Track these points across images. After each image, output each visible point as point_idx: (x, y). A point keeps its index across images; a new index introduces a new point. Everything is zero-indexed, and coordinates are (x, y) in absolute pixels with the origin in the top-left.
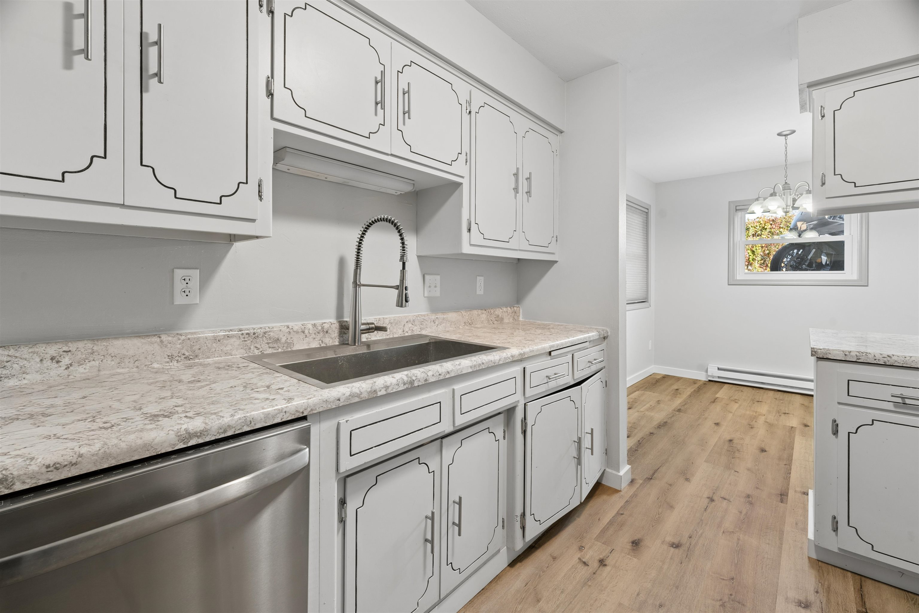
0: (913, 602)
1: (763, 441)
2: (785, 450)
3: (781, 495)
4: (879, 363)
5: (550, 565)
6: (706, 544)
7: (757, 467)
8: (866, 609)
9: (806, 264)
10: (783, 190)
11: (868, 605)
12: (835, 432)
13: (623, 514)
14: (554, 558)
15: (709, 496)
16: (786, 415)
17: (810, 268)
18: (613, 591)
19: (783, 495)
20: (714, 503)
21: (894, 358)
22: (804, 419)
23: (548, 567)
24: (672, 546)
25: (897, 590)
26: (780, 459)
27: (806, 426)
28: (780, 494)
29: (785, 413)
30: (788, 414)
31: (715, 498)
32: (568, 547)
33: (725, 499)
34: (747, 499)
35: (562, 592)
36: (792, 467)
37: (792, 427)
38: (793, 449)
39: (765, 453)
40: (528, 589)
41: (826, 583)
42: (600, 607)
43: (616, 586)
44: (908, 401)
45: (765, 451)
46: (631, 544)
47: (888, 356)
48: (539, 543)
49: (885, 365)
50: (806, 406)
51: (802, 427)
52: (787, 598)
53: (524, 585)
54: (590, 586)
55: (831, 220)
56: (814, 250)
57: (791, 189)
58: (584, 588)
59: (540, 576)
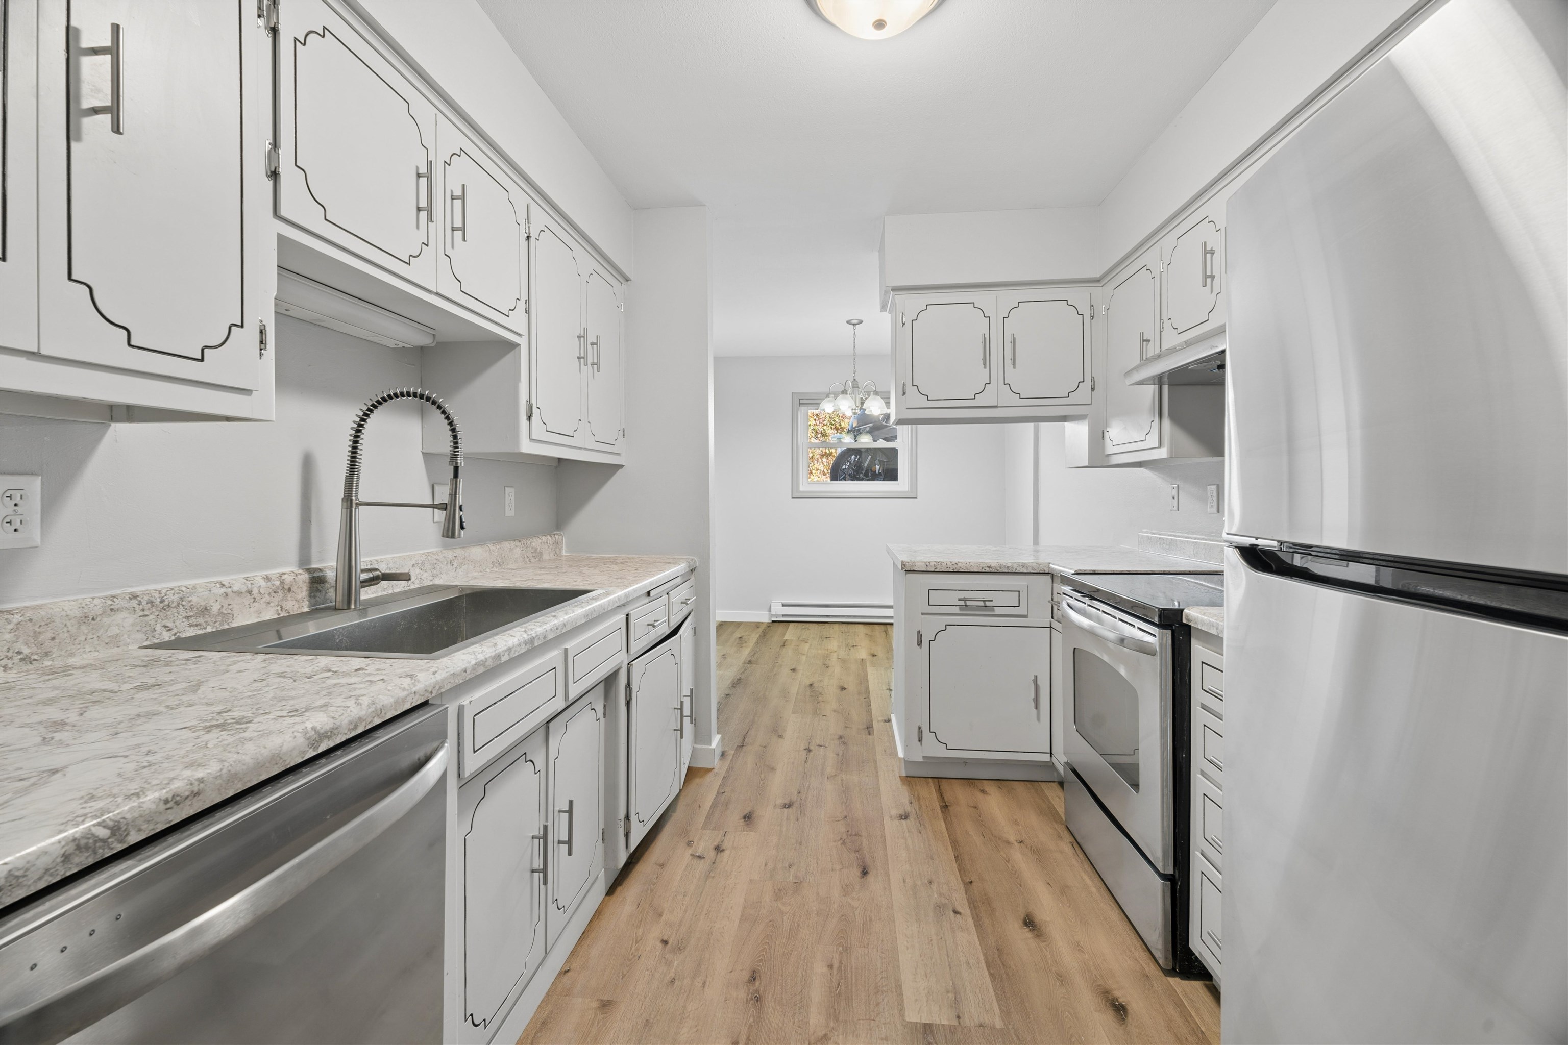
1: (841, 679)
2: (861, 684)
3: (867, 728)
4: (950, 571)
5: (659, 874)
6: (815, 795)
7: (841, 707)
8: (945, 803)
9: (863, 472)
10: (853, 388)
11: (946, 800)
12: (920, 643)
13: (724, 792)
14: (662, 866)
15: (805, 747)
16: (855, 647)
17: (866, 477)
18: (739, 872)
19: (870, 727)
20: (812, 753)
21: (960, 565)
22: (871, 649)
23: (657, 877)
24: (785, 807)
25: (962, 780)
26: (859, 693)
27: (874, 655)
29: (853, 646)
30: (856, 646)
31: (812, 748)
32: (674, 848)
33: (821, 746)
34: (841, 741)
35: (684, 896)
36: (871, 699)
37: (863, 659)
38: (868, 681)
39: (845, 690)
40: (643, 909)
41: (916, 793)
42: (731, 892)
43: (741, 865)
44: (969, 603)
45: (845, 689)
46: (743, 820)
47: (956, 563)
48: (635, 856)
49: (954, 572)
50: (870, 636)
51: (870, 657)
52: (891, 817)
53: (636, 906)
54: (713, 877)
55: (884, 423)
56: (870, 457)
57: (859, 388)
58: (708, 881)
59: (652, 891)
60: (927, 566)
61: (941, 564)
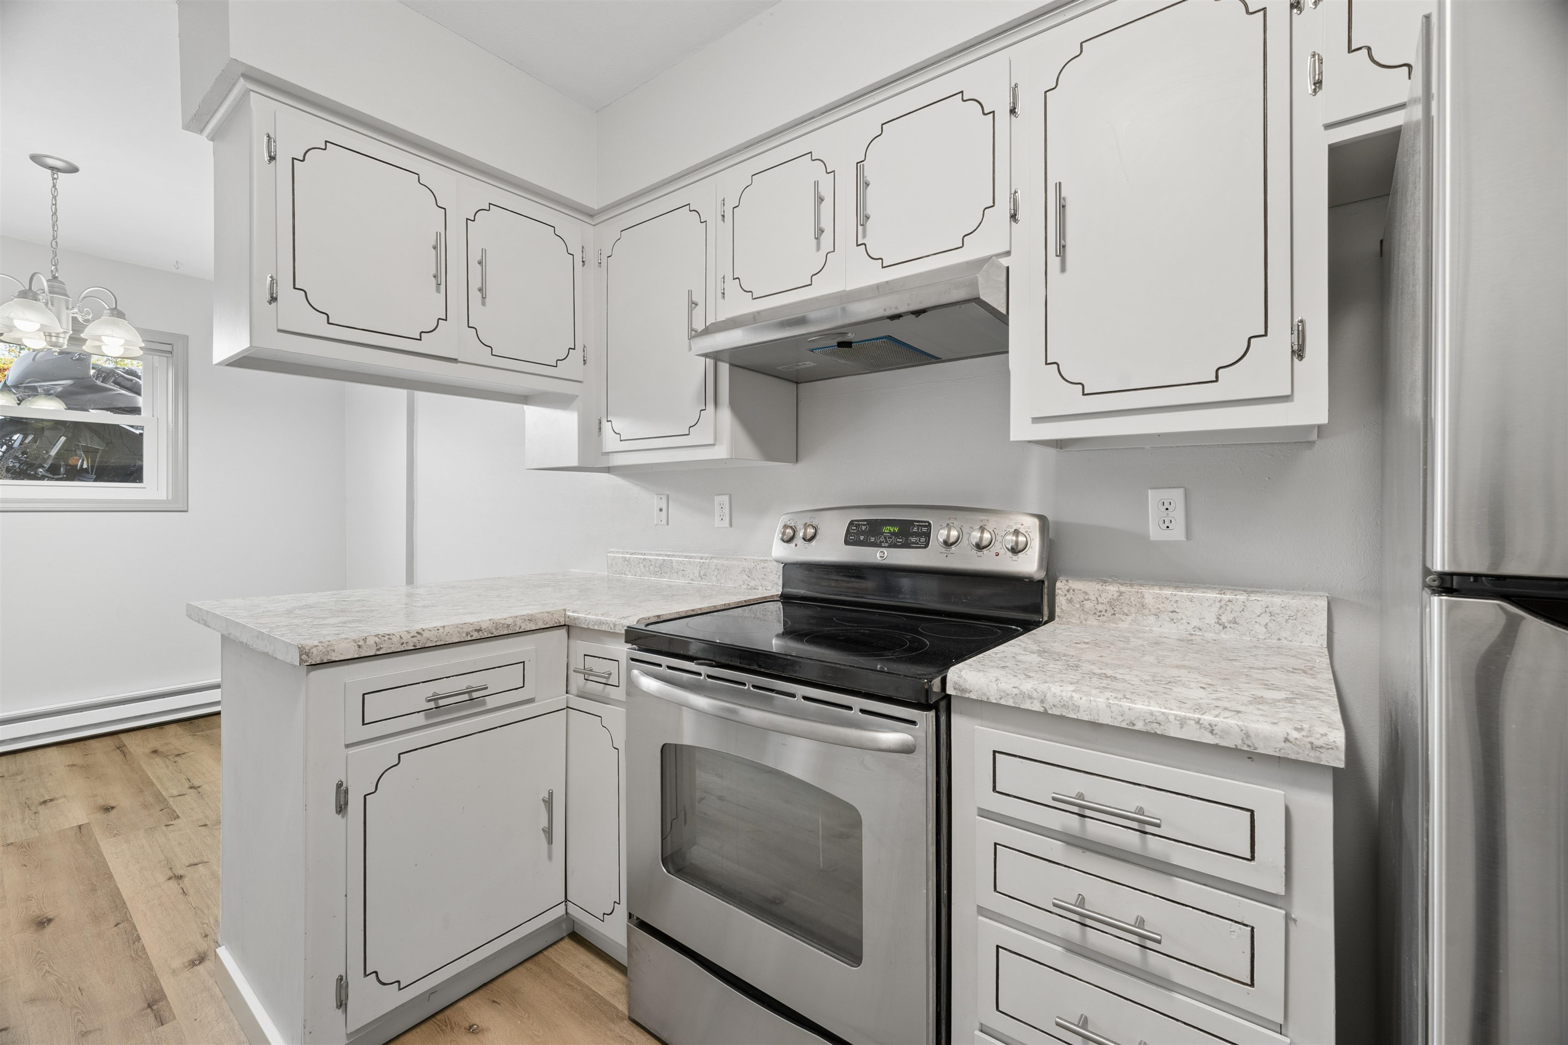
0: (449, 1026)
1: (29, 898)
2: (94, 890)
3: (150, 1006)
4: (407, 648)
9: (47, 466)
10: (49, 292)
12: (342, 808)
16: (49, 804)
17: (53, 475)
19: (156, 1002)
21: (426, 634)
22: (95, 795)
26: (96, 918)
27: (108, 809)
28: (146, 1005)
29: (45, 802)
30: (51, 800)
36: (135, 920)
37: (80, 827)
38: (110, 877)
39: (52, 925)
45: (49, 921)
47: (418, 633)
49: (416, 650)
50: (82, 767)
51: (100, 816)
56: (63, 439)
57: (68, 296)
60: (359, 647)
61: (389, 638)
